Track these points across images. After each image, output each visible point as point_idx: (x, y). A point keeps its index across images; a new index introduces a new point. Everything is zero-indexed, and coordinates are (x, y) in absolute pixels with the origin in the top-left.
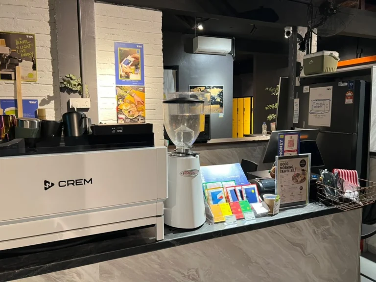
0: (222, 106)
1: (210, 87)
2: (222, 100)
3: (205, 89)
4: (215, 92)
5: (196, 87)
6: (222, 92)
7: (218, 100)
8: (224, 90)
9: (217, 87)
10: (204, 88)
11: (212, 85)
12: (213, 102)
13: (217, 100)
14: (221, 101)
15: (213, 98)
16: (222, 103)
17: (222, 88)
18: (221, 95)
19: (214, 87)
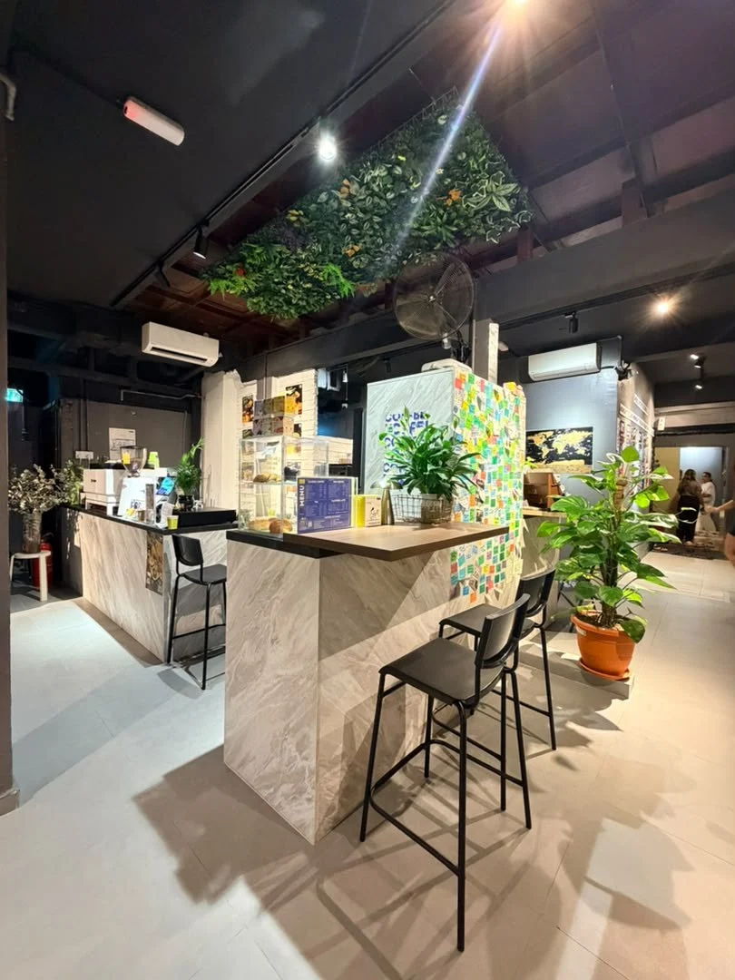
0: (588, 460)
1: (563, 431)
2: (591, 452)
3: (554, 434)
4: (575, 440)
5: (538, 432)
6: (590, 438)
7: (582, 451)
8: (593, 433)
9: (579, 430)
10: (552, 433)
11: (567, 426)
12: (570, 454)
13: (578, 452)
14: (586, 452)
15: (571, 449)
16: (590, 457)
17: (590, 429)
18: (587, 443)
19: (572, 430)
